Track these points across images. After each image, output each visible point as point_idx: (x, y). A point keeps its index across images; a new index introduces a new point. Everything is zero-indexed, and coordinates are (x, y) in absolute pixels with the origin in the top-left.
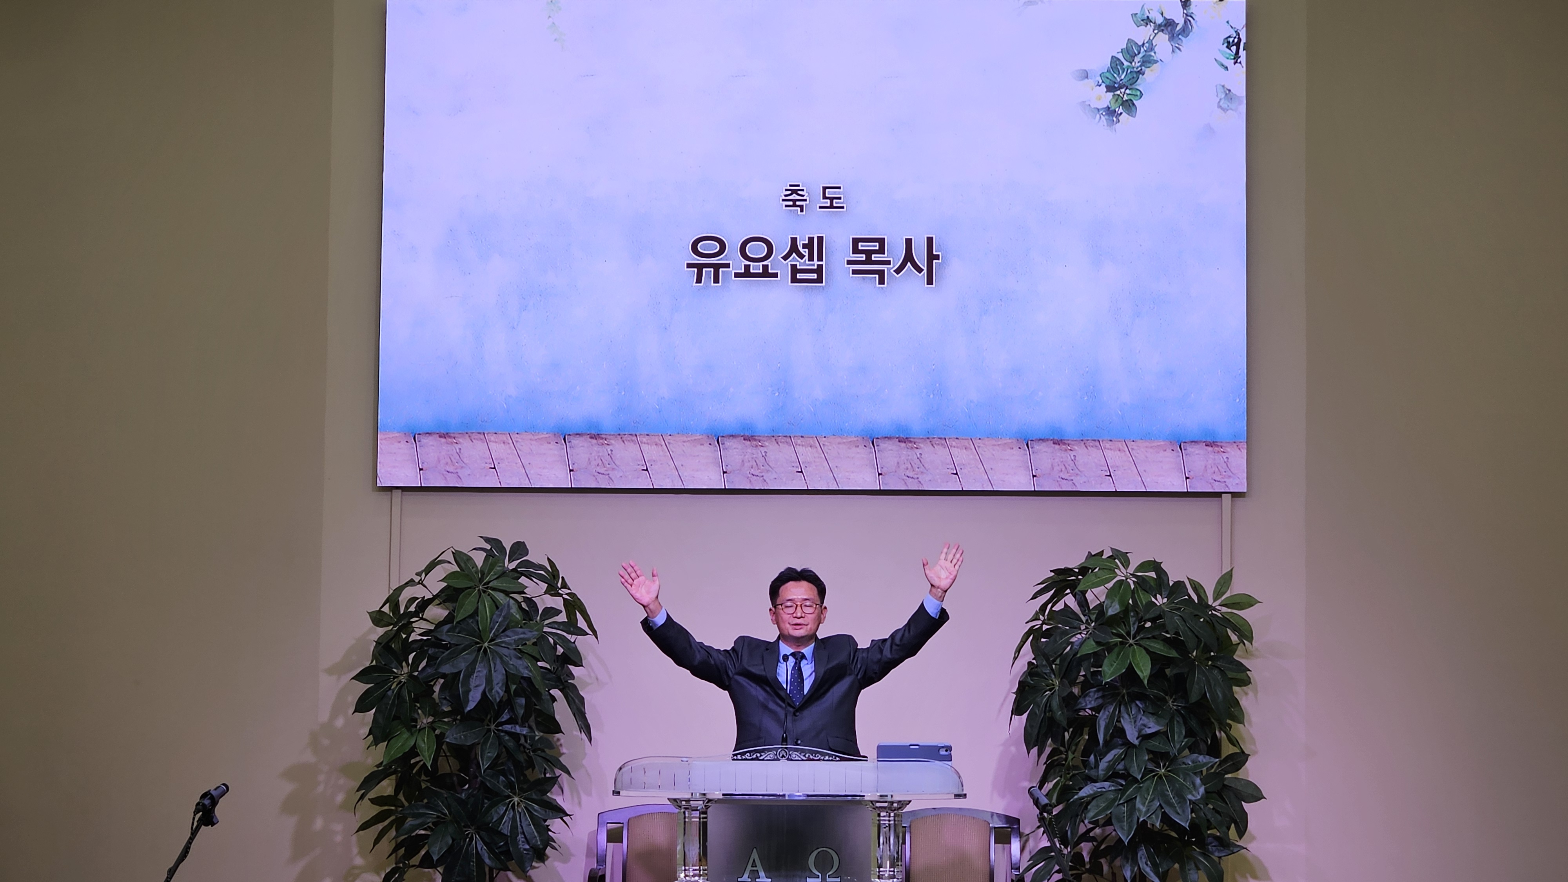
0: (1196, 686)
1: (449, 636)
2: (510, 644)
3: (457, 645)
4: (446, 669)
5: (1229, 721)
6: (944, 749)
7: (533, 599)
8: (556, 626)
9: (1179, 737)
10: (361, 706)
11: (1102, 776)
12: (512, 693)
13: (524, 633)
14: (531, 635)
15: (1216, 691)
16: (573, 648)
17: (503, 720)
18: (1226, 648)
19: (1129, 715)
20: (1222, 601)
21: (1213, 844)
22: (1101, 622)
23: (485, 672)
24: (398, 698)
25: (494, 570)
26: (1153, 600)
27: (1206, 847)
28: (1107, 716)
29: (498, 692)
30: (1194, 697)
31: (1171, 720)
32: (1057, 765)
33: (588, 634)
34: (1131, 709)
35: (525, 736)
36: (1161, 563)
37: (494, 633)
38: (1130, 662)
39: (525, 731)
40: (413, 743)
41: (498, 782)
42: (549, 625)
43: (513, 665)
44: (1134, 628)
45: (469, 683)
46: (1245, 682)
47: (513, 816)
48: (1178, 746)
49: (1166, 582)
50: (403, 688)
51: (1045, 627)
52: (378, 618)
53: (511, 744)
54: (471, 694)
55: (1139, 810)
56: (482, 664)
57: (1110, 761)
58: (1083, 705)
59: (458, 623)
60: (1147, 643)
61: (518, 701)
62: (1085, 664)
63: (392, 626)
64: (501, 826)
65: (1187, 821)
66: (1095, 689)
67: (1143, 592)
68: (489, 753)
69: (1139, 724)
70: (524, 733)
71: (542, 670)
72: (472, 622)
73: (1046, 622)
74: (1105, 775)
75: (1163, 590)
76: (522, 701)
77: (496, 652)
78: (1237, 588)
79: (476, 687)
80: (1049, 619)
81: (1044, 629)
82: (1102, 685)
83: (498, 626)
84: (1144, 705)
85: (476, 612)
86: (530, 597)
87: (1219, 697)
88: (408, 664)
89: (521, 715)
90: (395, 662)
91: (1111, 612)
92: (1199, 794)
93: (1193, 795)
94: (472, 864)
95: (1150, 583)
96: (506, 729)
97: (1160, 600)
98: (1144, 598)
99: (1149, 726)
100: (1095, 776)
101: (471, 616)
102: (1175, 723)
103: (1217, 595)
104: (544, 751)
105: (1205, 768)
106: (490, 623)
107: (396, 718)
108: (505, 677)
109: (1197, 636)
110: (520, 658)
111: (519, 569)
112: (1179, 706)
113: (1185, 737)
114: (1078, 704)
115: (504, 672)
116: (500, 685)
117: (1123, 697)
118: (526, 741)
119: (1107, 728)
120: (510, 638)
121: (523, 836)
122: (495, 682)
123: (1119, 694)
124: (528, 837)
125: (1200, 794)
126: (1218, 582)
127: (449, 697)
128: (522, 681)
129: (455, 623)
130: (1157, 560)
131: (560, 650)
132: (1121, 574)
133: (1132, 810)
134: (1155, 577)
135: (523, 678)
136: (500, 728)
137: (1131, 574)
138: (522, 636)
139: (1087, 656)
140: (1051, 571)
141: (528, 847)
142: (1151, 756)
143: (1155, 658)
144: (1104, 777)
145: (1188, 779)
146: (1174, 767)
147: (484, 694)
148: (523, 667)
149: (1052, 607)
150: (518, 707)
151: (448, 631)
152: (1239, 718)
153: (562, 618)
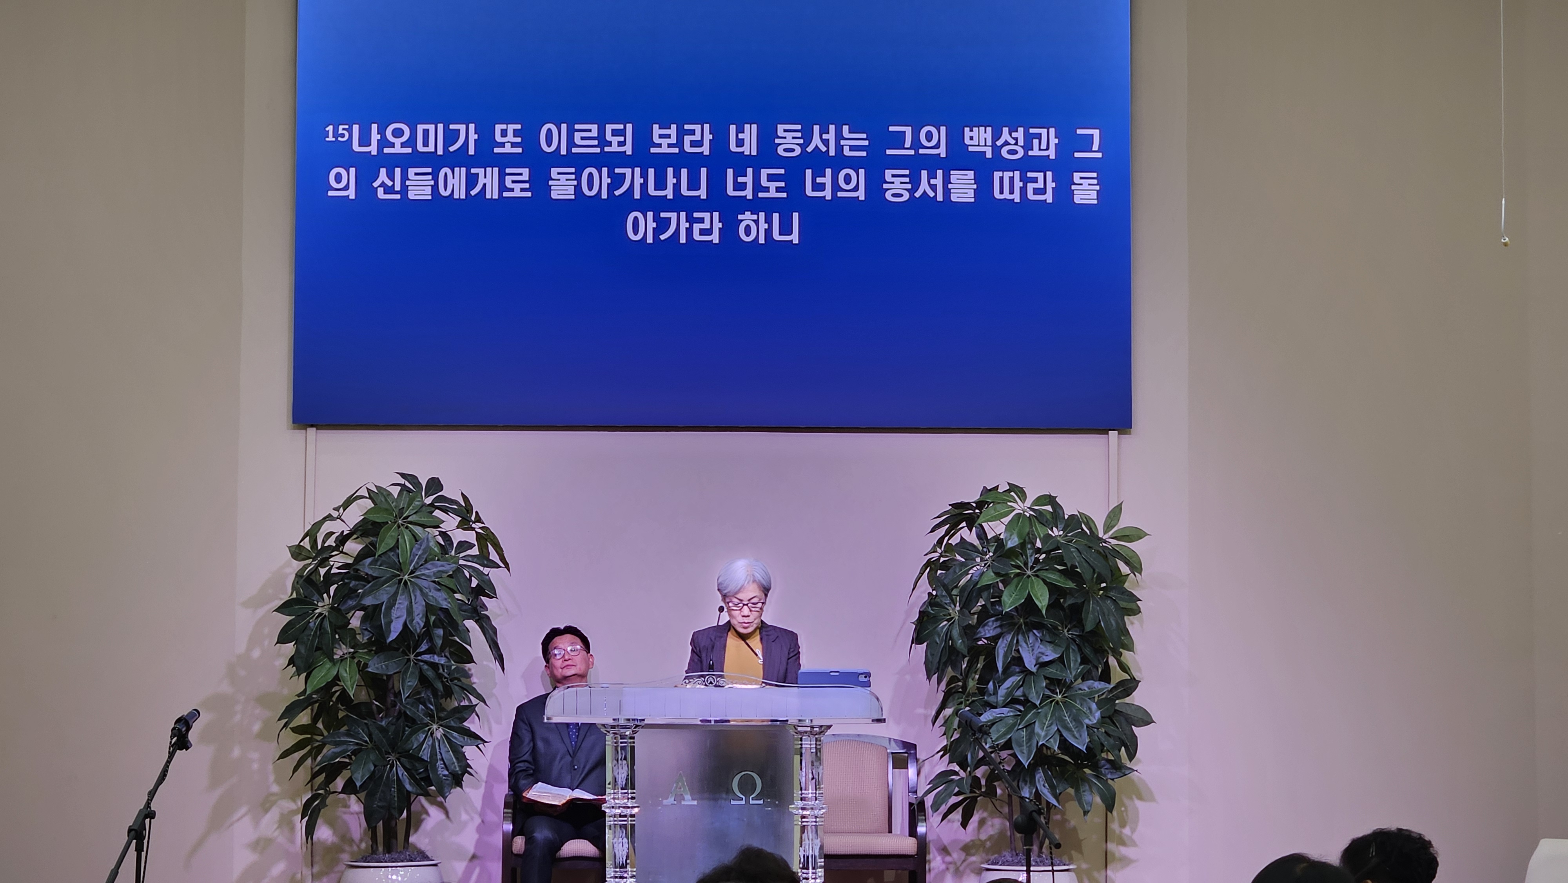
0: (1091, 616)
1: (371, 569)
2: (428, 576)
3: (377, 578)
4: (368, 601)
5: (1121, 650)
6: (864, 676)
7: (447, 533)
8: (470, 559)
9: (1075, 664)
10: (283, 638)
11: (1001, 702)
12: (431, 624)
13: (442, 566)
14: (450, 568)
15: (1109, 619)
16: (487, 580)
17: (422, 650)
18: (1118, 578)
19: (1027, 644)
20: (1112, 535)
21: (1106, 767)
22: (999, 555)
23: (406, 604)
24: (320, 630)
25: (413, 505)
26: (1050, 532)
27: (1099, 769)
28: (1006, 645)
29: (418, 622)
30: (1089, 627)
31: (1068, 648)
32: (955, 692)
33: (500, 567)
34: (1028, 637)
35: (442, 665)
36: (1056, 497)
37: (414, 566)
38: (1029, 592)
39: (443, 661)
40: (335, 673)
41: (418, 711)
42: (464, 558)
43: (432, 596)
44: (1031, 560)
45: (391, 612)
46: (1136, 611)
47: (432, 744)
48: (1074, 673)
49: (1061, 515)
50: (325, 620)
51: (942, 559)
52: (297, 552)
53: (430, 674)
54: (393, 625)
55: (1039, 736)
56: (404, 597)
57: (1008, 688)
58: (982, 634)
59: (380, 556)
60: (1045, 574)
61: (437, 632)
62: (985, 594)
63: (311, 560)
64: (421, 753)
65: (1084, 745)
66: (993, 619)
67: (1041, 525)
68: (409, 682)
69: (1036, 652)
70: (442, 662)
71: (459, 602)
72: (393, 555)
73: (943, 554)
74: (1004, 701)
75: (1059, 523)
76: (440, 632)
77: (417, 584)
78: (1125, 522)
79: (398, 618)
80: (945, 551)
81: (941, 561)
82: (1002, 615)
83: (418, 559)
84: (1041, 634)
85: (396, 546)
86: (444, 530)
87: (1112, 625)
88: (329, 596)
89: (439, 646)
90: (316, 594)
91: (1010, 545)
92: (1095, 718)
93: (1090, 720)
94: (393, 789)
95: (1046, 516)
96: (425, 659)
97: (1056, 532)
98: (1041, 530)
99: (1047, 654)
100: (994, 702)
101: (391, 550)
102: (1071, 651)
103: (1107, 529)
104: (459, 680)
105: (1097, 695)
106: (410, 555)
107: (318, 649)
108: (425, 609)
109: (1092, 567)
110: (439, 590)
111: (436, 504)
112: (1074, 634)
113: (1081, 664)
114: (978, 633)
115: (424, 603)
116: (421, 616)
117: (1020, 627)
118: (444, 671)
119: (1005, 656)
120: (430, 570)
121: (442, 762)
122: (415, 614)
123: (1015, 624)
124: (447, 764)
125: (1097, 718)
126: (1109, 516)
127: (370, 628)
128: (440, 613)
129: (376, 557)
130: (1052, 495)
131: (474, 583)
132: (1019, 507)
133: (1031, 735)
134: (1051, 511)
135: (441, 609)
136: (419, 658)
137: (1028, 508)
138: (441, 569)
139: (988, 587)
140: (950, 505)
141: (446, 773)
142: (1048, 681)
143: (1053, 589)
144: (1003, 703)
145: (1085, 705)
146: (1070, 694)
147: (405, 625)
148: (442, 599)
149: (949, 540)
150: (436, 638)
151: (371, 564)
152: (1130, 648)
153: (475, 551)
